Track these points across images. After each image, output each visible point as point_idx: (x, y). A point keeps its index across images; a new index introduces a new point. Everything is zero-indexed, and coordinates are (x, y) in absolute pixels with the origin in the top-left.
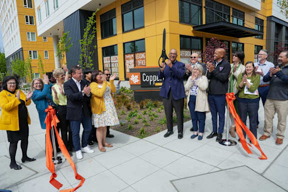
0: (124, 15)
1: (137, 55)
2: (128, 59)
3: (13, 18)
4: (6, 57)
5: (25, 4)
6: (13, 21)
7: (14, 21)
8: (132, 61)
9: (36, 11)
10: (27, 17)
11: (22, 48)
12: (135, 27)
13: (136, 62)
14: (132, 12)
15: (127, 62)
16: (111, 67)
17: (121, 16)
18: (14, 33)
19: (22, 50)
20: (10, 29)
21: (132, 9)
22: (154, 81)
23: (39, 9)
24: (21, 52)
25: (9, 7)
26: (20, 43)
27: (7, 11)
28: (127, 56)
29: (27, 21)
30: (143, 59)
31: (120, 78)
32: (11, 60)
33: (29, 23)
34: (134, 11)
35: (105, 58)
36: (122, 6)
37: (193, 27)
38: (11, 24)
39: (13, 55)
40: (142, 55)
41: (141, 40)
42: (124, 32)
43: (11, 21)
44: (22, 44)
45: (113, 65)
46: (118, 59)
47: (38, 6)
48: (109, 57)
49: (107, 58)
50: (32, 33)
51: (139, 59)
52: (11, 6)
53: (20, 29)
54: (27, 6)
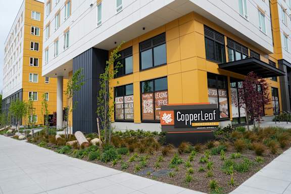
0: (142, 53)
1: (156, 94)
2: (146, 99)
3: (17, 60)
4: (3, 99)
5: (32, 47)
6: (17, 63)
7: (19, 63)
8: (151, 101)
9: (44, 52)
10: (31, 59)
11: (22, 89)
12: (155, 65)
13: (155, 102)
14: (151, 49)
15: (144, 102)
16: (124, 108)
17: (138, 54)
18: (16, 74)
19: (22, 91)
20: (13, 71)
21: (152, 46)
22: (191, 120)
23: (47, 50)
24: (20, 94)
25: (15, 50)
26: (21, 84)
27: (12, 54)
28: (144, 96)
29: (31, 63)
30: (164, 99)
31: (135, 120)
32: (8, 101)
33: (33, 64)
34: (154, 49)
35: (118, 99)
36: (139, 44)
37: (219, 65)
38: (14, 66)
39: (11, 97)
40: (164, 94)
41: (163, 77)
42: (141, 70)
43: (14, 63)
44: (23, 85)
45: (126, 106)
46: (133, 99)
47: (46, 47)
48: (122, 97)
49: (119, 98)
50: (34, 74)
51: (160, 99)
52: (18, 49)
53: (23, 71)
54: (34, 48)
